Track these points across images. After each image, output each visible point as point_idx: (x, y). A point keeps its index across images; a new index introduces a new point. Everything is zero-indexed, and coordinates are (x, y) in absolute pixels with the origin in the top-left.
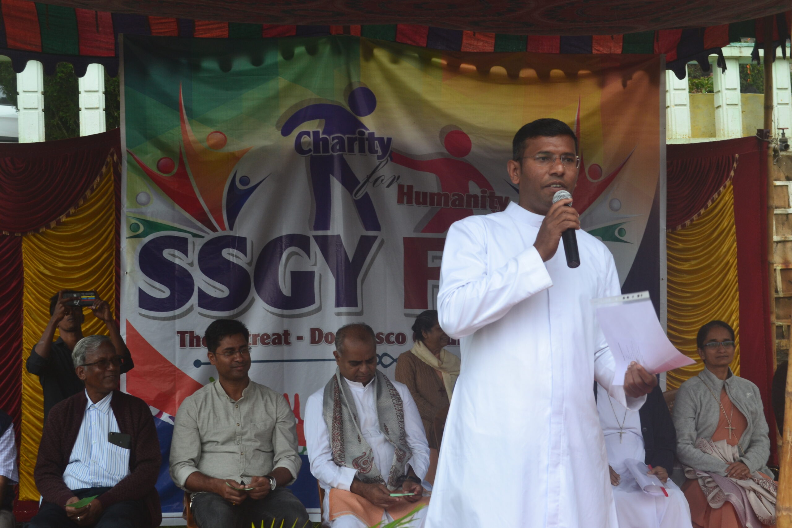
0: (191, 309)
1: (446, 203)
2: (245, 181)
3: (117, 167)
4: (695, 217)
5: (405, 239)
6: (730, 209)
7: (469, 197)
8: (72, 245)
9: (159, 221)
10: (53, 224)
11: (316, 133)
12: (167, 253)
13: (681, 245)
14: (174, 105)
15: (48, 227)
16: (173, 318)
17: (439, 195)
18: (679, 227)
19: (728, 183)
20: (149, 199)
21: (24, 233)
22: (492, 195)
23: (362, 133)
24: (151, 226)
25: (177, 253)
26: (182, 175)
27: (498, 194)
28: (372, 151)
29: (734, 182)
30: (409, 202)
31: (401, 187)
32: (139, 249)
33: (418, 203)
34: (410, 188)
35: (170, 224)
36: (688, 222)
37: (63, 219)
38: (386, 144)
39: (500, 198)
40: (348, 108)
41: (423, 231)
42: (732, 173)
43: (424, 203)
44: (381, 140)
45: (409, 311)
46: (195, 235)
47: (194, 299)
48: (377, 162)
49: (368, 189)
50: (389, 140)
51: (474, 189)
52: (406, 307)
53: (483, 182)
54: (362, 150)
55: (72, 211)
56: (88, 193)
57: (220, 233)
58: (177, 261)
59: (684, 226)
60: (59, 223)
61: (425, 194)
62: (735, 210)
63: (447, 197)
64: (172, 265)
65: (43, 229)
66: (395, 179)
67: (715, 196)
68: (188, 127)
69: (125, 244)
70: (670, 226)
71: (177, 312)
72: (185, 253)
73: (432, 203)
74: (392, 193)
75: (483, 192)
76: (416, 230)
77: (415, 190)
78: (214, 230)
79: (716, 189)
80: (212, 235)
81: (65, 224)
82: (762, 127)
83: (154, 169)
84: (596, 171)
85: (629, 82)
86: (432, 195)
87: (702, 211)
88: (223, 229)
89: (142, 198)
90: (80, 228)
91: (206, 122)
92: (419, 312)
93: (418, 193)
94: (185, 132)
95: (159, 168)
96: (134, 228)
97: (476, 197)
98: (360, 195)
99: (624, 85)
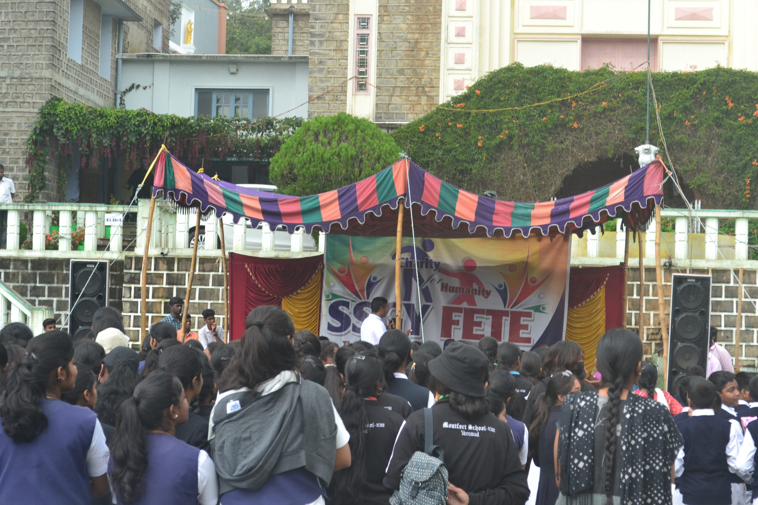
0: (349, 332)
1: (463, 292)
2: (375, 278)
3: (322, 270)
4: (584, 303)
5: (444, 307)
6: (603, 299)
7: (473, 290)
8: (302, 302)
9: (338, 294)
10: (295, 293)
11: (407, 259)
12: (341, 308)
13: (576, 315)
14: (348, 245)
15: (293, 294)
16: (341, 335)
17: (460, 288)
18: (575, 307)
19: (602, 287)
20: (334, 284)
21: (283, 297)
22: (483, 290)
23: (427, 259)
24: (335, 296)
25: (345, 308)
26: (349, 274)
27: (486, 289)
28: (431, 267)
29: (607, 287)
30: (446, 290)
31: (443, 284)
32: (329, 305)
33: (450, 291)
34: (447, 284)
35: (343, 295)
36: (580, 305)
37: (299, 291)
38: (437, 265)
39: (487, 291)
40: (422, 248)
41: (452, 303)
42: (605, 283)
43: (453, 291)
44: (435, 263)
45: (443, 338)
46: (353, 301)
47: (351, 328)
48: (433, 272)
49: (428, 284)
50: (439, 263)
51: (475, 286)
52: (441, 336)
53: (479, 283)
54: (427, 267)
55: (303, 288)
56: (310, 281)
57: (363, 300)
58: (344, 311)
59: (578, 307)
60: (297, 293)
61: (453, 288)
62: (606, 300)
63: (463, 289)
64: (342, 313)
65: (291, 295)
66: (441, 280)
67: (595, 293)
68: (352, 255)
69: (324, 303)
70: (571, 306)
71: (343, 333)
72: (348, 308)
73: (456, 292)
74: (438, 287)
75: (479, 288)
76: (448, 303)
77: (449, 285)
78: (361, 299)
79: (596, 290)
80: (360, 301)
81: (300, 293)
82: (623, 261)
83: (337, 271)
84: (533, 280)
85: (554, 239)
86: (457, 288)
87: (588, 300)
88: (364, 298)
89: (332, 284)
90: (305, 296)
91: (361, 252)
92: (446, 339)
93: (450, 287)
94: (351, 257)
95: (339, 271)
96: (327, 296)
97: (476, 290)
98: (424, 287)
99: (551, 240)
